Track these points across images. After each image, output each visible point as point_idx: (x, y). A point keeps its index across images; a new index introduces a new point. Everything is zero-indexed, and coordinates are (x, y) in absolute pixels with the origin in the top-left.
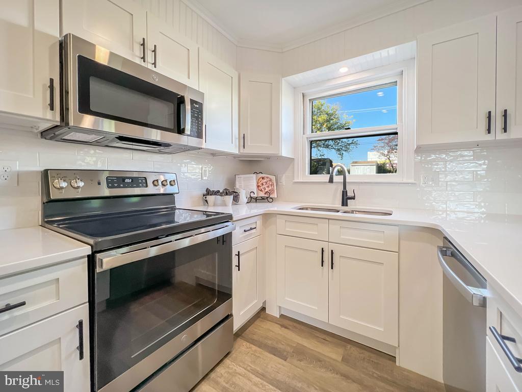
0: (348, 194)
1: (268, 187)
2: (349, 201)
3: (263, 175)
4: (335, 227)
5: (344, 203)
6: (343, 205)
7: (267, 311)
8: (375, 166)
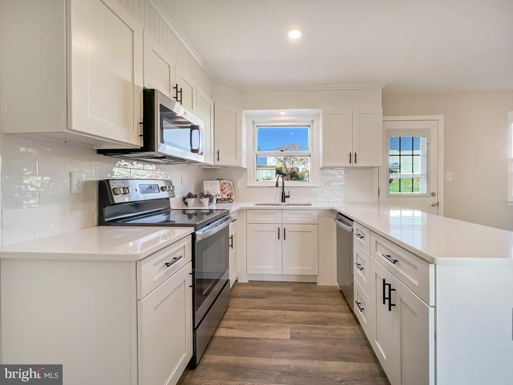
0: (286, 195)
1: (229, 190)
2: (286, 199)
3: (225, 181)
4: (286, 214)
5: (283, 200)
6: (282, 202)
7: (239, 282)
8: (275, 170)
